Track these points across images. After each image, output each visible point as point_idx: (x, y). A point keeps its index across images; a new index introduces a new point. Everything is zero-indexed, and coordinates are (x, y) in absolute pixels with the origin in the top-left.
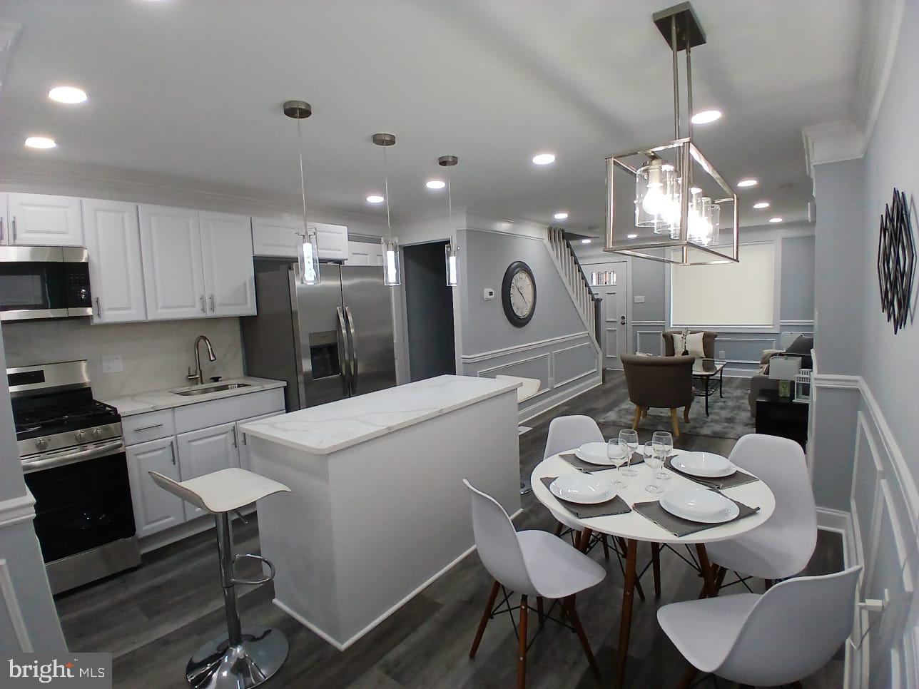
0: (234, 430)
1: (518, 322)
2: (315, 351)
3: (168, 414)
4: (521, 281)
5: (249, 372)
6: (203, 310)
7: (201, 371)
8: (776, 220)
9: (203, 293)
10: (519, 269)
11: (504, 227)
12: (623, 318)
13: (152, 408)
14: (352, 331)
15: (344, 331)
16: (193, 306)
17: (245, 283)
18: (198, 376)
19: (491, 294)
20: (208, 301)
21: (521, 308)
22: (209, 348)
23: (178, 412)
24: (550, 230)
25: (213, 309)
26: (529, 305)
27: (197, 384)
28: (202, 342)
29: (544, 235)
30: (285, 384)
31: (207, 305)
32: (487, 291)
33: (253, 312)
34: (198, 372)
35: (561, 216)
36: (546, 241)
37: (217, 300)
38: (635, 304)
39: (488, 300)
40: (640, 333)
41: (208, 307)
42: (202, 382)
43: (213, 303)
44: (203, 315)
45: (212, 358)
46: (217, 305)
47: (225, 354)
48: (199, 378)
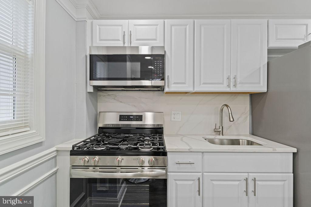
3: (200, 156)
6: (229, 86)
7: (222, 127)
9: (229, 75)
13: (189, 149)
16: (222, 84)
17: (260, 68)
18: (220, 130)
20: (232, 80)
22: (230, 112)
23: (206, 156)
25: (235, 86)
27: (219, 134)
28: (225, 108)
31: (231, 83)
33: (265, 90)
34: (221, 127)
37: (239, 79)
41: (232, 84)
42: (223, 135)
43: (235, 81)
44: (228, 90)
45: (232, 120)
46: (238, 83)
47: (239, 118)
48: (221, 132)
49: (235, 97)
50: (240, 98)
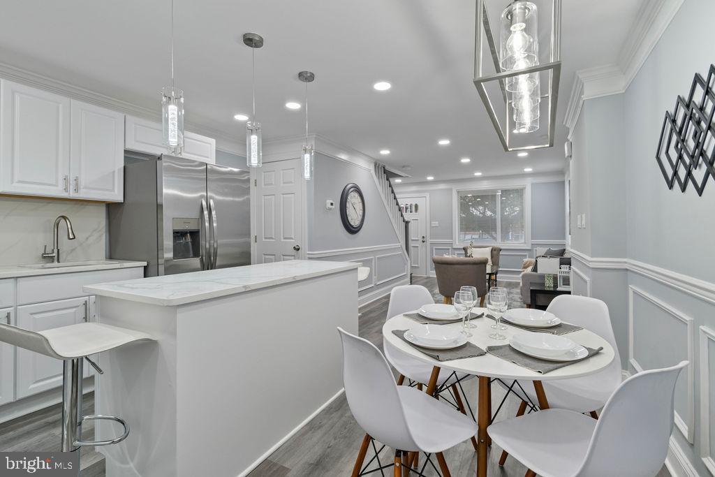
0: (85, 304)
1: (351, 230)
2: (178, 235)
4: (353, 199)
5: (111, 256)
6: (66, 190)
7: (58, 250)
8: (528, 170)
9: (67, 175)
10: (352, 189)
11: (343, 157)
12: (423, 237)
14: (215, 225)
15: (207, 224)
16: (56, 185)
17: (114, 172)
18: (54, 255)
19: (332, 204)
20: (72, 182)
21: (354, 219)
22: (69, 226)
24: (376, 165)
25: (76, 190)
26: (360, 218)
27: (53, 262)
28: (63, 220)
29: (372, 168)
30: (145, 264)
31: (71, 186)
32: (329, 202)
33: (120, 199)
34: (56, 251)
35: (385, 152)
36: (373, 171)
37: (83, 183)
38: (431, 227)
39: (330, 209)
40: (436, 249)
41: (72, 188)
42: (58, 261)
43: (77, 184)
44: (65, 195)
45: (71, 236)
46: (82, 187)
47: (90, 236)
48: (56, 257)
49: (83, 206)
50: (91, 208)
